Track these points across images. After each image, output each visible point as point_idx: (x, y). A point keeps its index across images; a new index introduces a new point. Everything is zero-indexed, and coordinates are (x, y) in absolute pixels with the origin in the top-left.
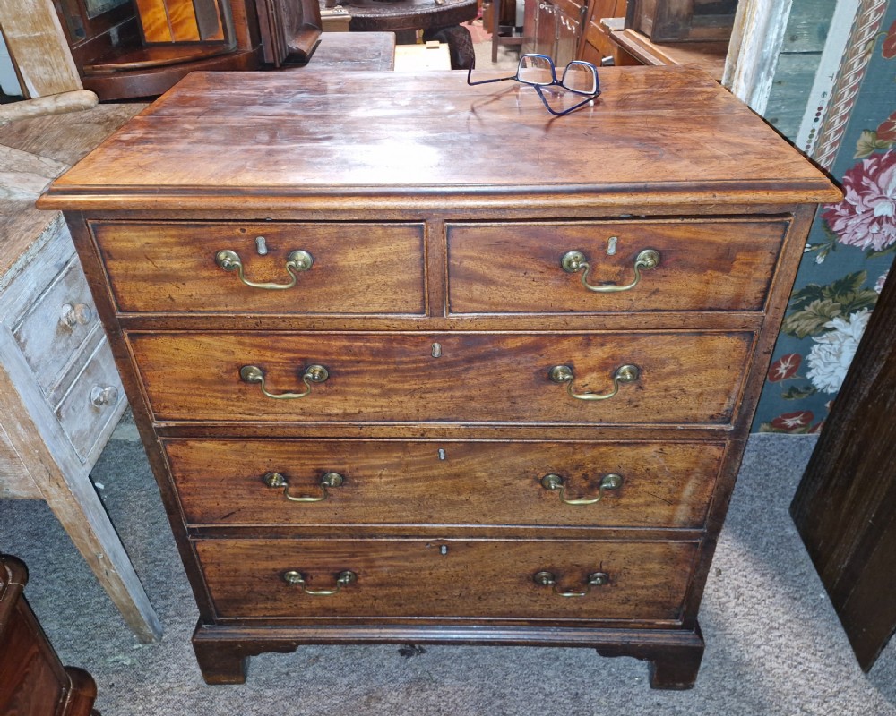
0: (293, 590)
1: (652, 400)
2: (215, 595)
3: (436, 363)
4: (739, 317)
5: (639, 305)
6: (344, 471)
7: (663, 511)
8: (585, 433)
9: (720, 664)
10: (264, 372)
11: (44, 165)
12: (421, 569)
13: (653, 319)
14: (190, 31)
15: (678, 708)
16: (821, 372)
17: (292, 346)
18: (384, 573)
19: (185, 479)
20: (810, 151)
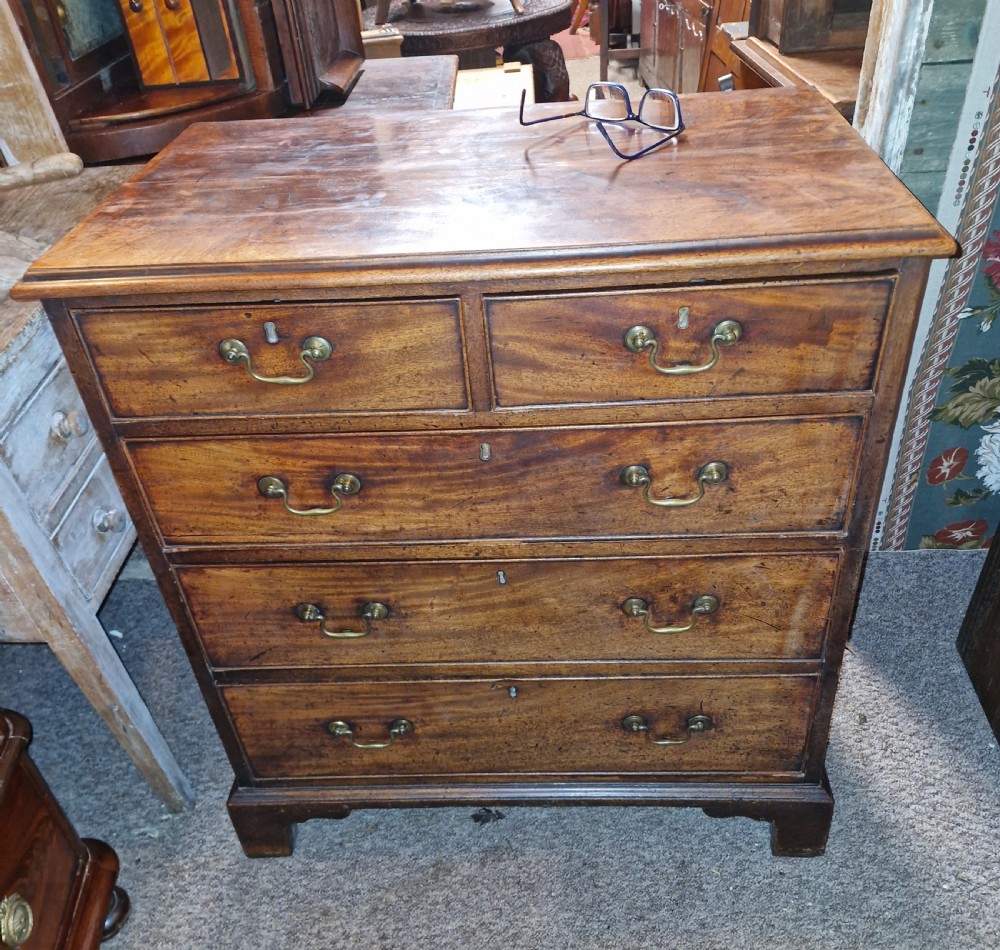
0: (341, 744)
1: (747, 504)
2: (250, 751)
3: (486, 467)
4: (843, 399)
5: (723, 388)
6: (388, 600)
7: (771, 639)
8: (669, 547)
9: (859, 827)
10: (286, 484)
11: (24, 246)
12: (488, 716)
13: (741, 404)
14: (198, 69)
16: (993, 469)
17: (315, 452)
18: (445, 722)
19: (205, 614)
20: (966, 188)
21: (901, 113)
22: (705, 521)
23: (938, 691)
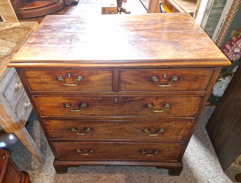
3: (116, 103)
5: (172, 89)
6: (91, 127)
8: (155, 119)
10: (70, 105)
12: (111, 149)
13: (176, 93)
15: (176, 180)
16: (216, 91)
17: (77, 99)
18: (102, 150)
19: (50, 129)
20: (218, 35)
21: (206, 18)
22: (164, 115)
23: (202, 137)
